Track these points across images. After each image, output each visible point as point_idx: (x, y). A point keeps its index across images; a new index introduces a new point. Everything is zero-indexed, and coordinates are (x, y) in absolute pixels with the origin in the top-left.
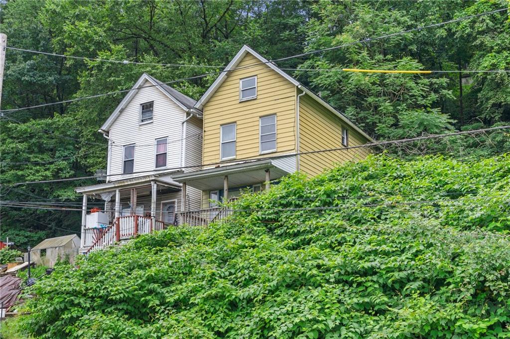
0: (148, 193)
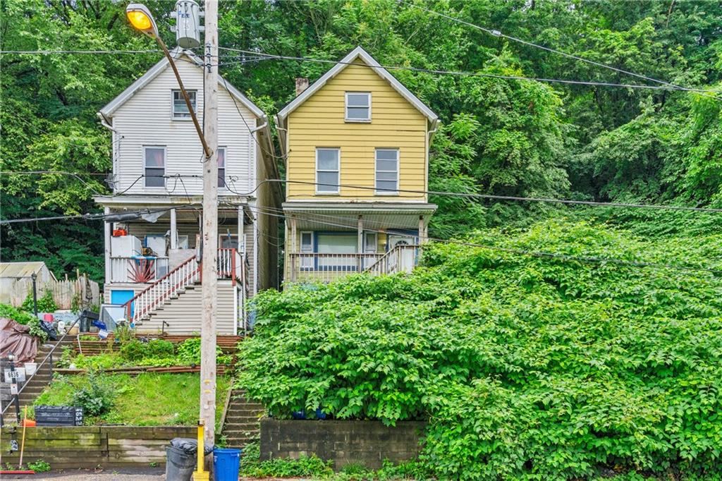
0: (194, 220)
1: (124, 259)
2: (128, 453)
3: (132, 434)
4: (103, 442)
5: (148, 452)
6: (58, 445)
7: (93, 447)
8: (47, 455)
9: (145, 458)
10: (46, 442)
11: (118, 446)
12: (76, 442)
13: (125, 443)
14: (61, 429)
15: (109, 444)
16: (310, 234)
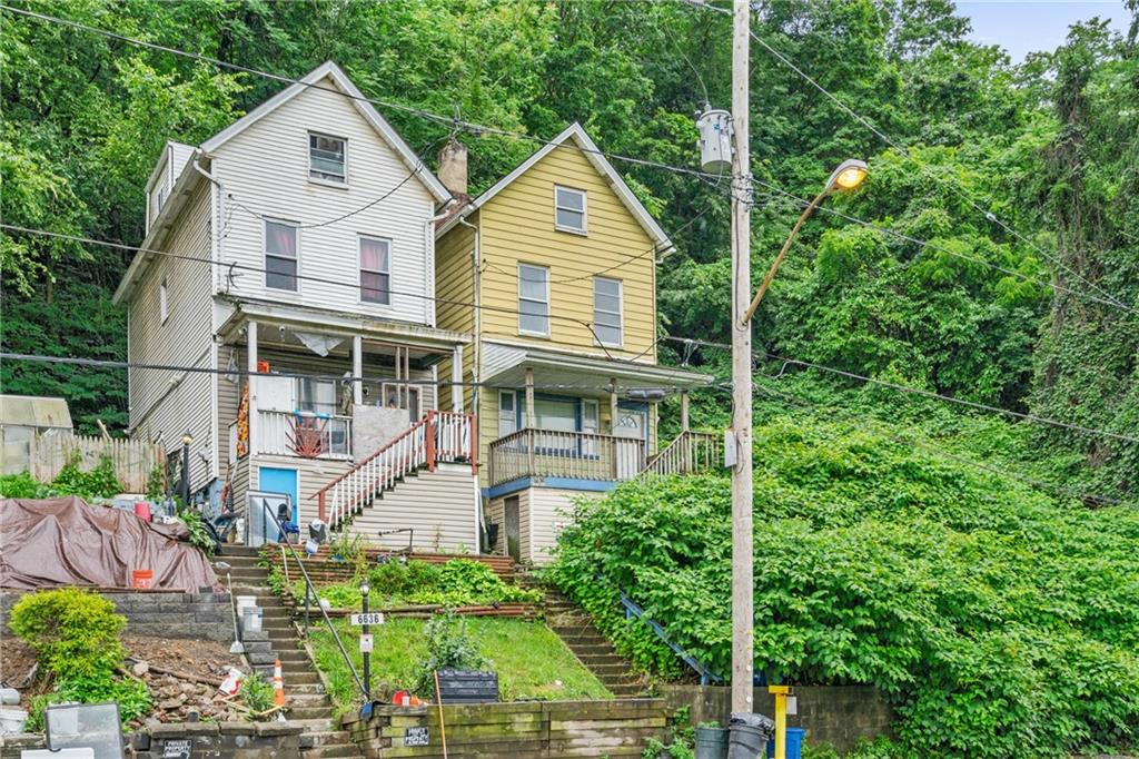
1: (281, 414)
2: (575, 742)
3: (582, 713)
4: (545, 725)
5: (600, 739)
6: (484, 734)
7: (530, 735)
8: (468, 752)
9: (594, 749)
10: (467, 729)
11: (562, 732)
12: (508, 727)
13: (571, 727)
14: (489, 707)
15: (552, 728)
16: (511, 395)
